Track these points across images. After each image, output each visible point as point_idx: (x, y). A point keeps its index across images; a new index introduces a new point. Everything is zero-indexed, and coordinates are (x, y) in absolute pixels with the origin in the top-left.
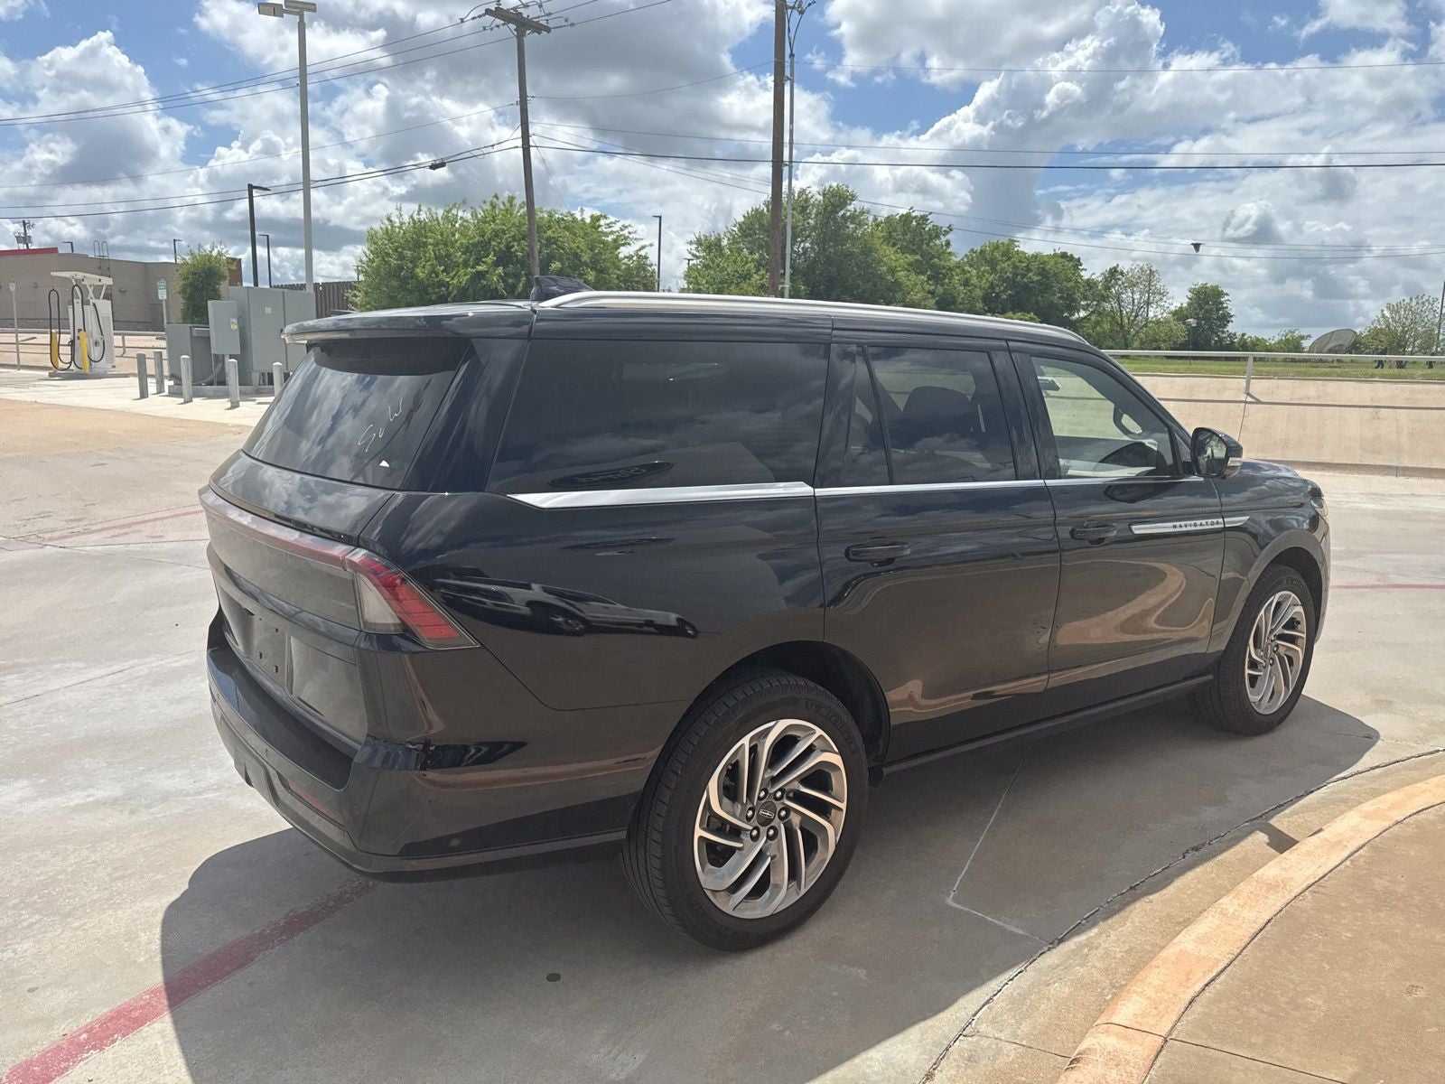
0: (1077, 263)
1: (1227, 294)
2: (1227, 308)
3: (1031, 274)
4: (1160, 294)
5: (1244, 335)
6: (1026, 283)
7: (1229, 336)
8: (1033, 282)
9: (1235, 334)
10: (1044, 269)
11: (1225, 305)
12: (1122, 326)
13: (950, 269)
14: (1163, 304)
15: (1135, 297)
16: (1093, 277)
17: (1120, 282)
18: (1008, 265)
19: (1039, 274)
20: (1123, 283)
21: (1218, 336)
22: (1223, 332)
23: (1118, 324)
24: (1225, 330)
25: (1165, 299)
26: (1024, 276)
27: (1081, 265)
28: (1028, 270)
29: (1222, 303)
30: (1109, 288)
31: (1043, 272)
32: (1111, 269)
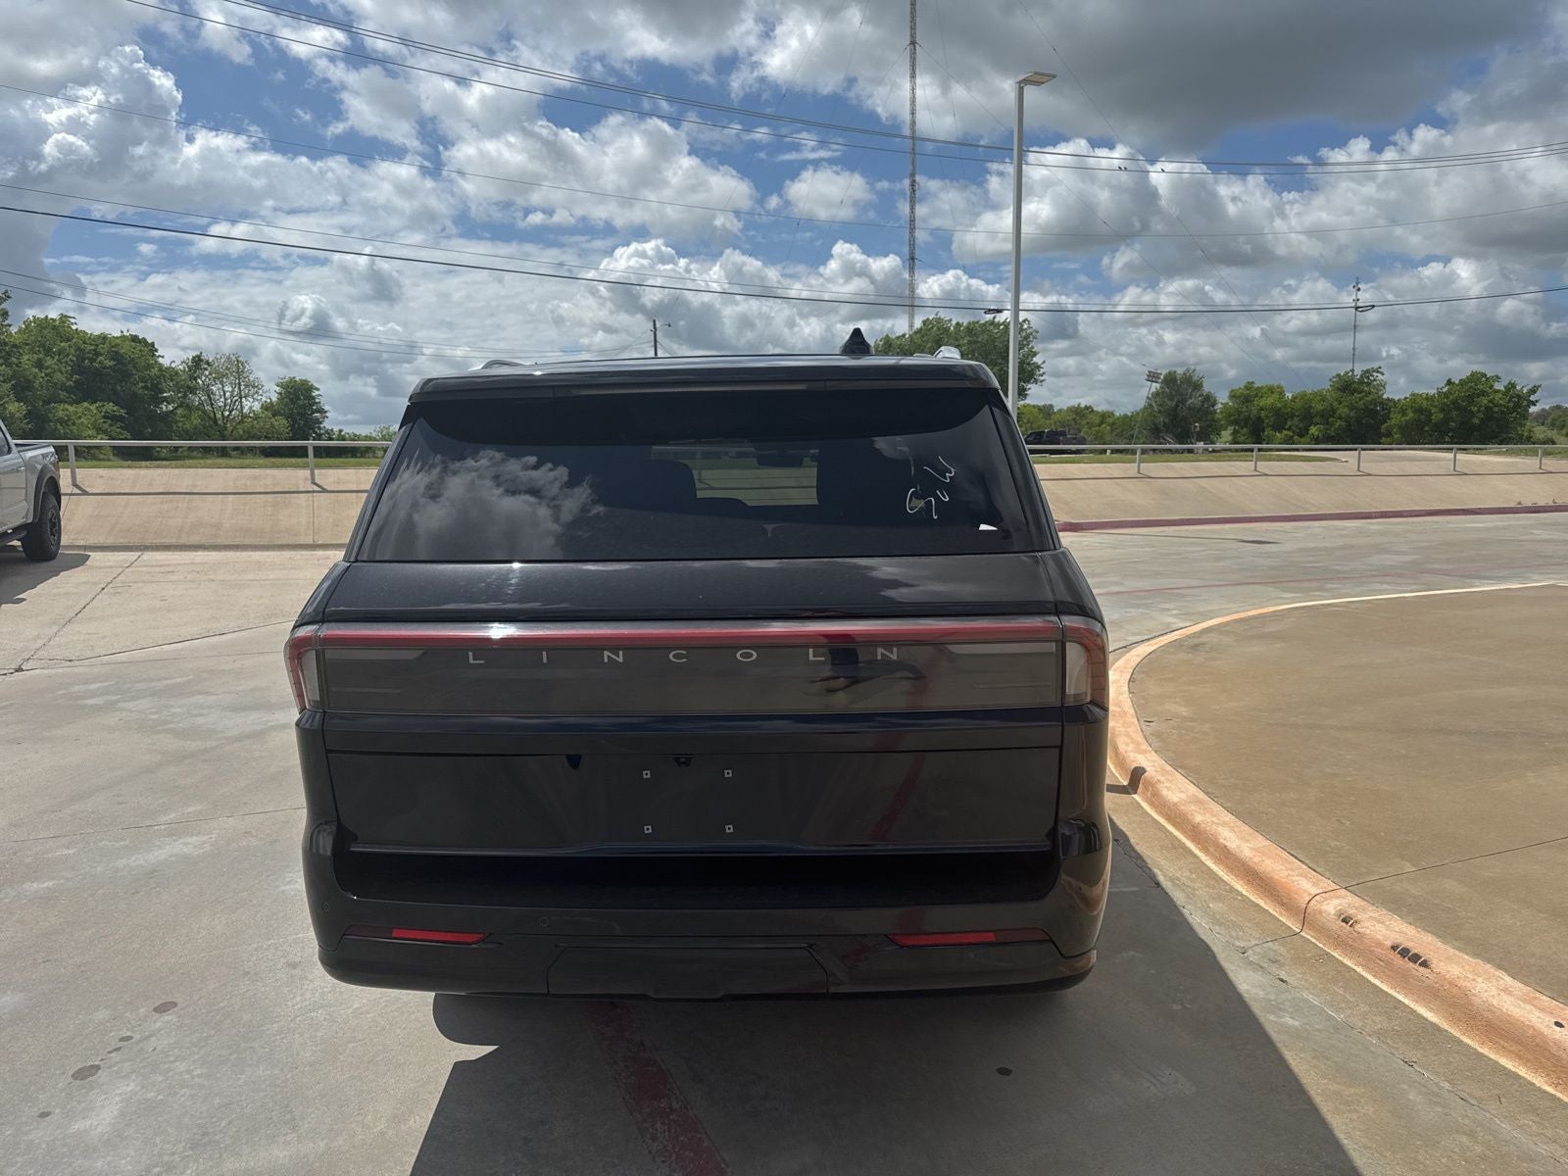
0: (151, 348)
1: (317, 389)
2: (319, 403)
3: (101, 358)
4: (254, 387)
5: (341, 431)
6: (97, 369)
7: (326, 432)
8: (105, 368)
9: (332, 430)
10: (117, 353)
11: (317, 400)
12: (215, 420)
13: (15, 346)
14: (260, 397)
15: (226, 389)
16: (173, 365)
17: (207, 373)
18: (70, 346)
19: (112, 359)
20: (210, 374)
21: (316, 433)
22: (320, 428)
23: (210, 418)
24: (322, 426)
25: (260, 392)
26: (92, 360)
27: (156, 351)
28: (97, 354)
29: (314, 398)
30: (195, 379)
31: (116, 356)
32: (194, 358)
